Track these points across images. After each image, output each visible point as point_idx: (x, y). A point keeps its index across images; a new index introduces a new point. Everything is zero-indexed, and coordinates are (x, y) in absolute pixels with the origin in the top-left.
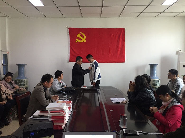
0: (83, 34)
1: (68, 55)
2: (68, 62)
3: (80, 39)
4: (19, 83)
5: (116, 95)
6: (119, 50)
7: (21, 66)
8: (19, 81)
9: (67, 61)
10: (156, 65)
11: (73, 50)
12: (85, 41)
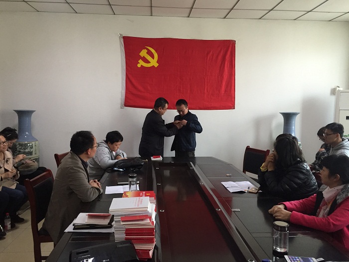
0: (153, 51)
1: (122, 92)
2: (121, 108)
3: (147, 62)
4: (21, 149)
5: (230, 176)
6: (224, 83)
7: (23, 115)
8: (21, 145)
9: (120, 106)
10: (295, 114)
11: (131, 82)
12: (156, 65)
